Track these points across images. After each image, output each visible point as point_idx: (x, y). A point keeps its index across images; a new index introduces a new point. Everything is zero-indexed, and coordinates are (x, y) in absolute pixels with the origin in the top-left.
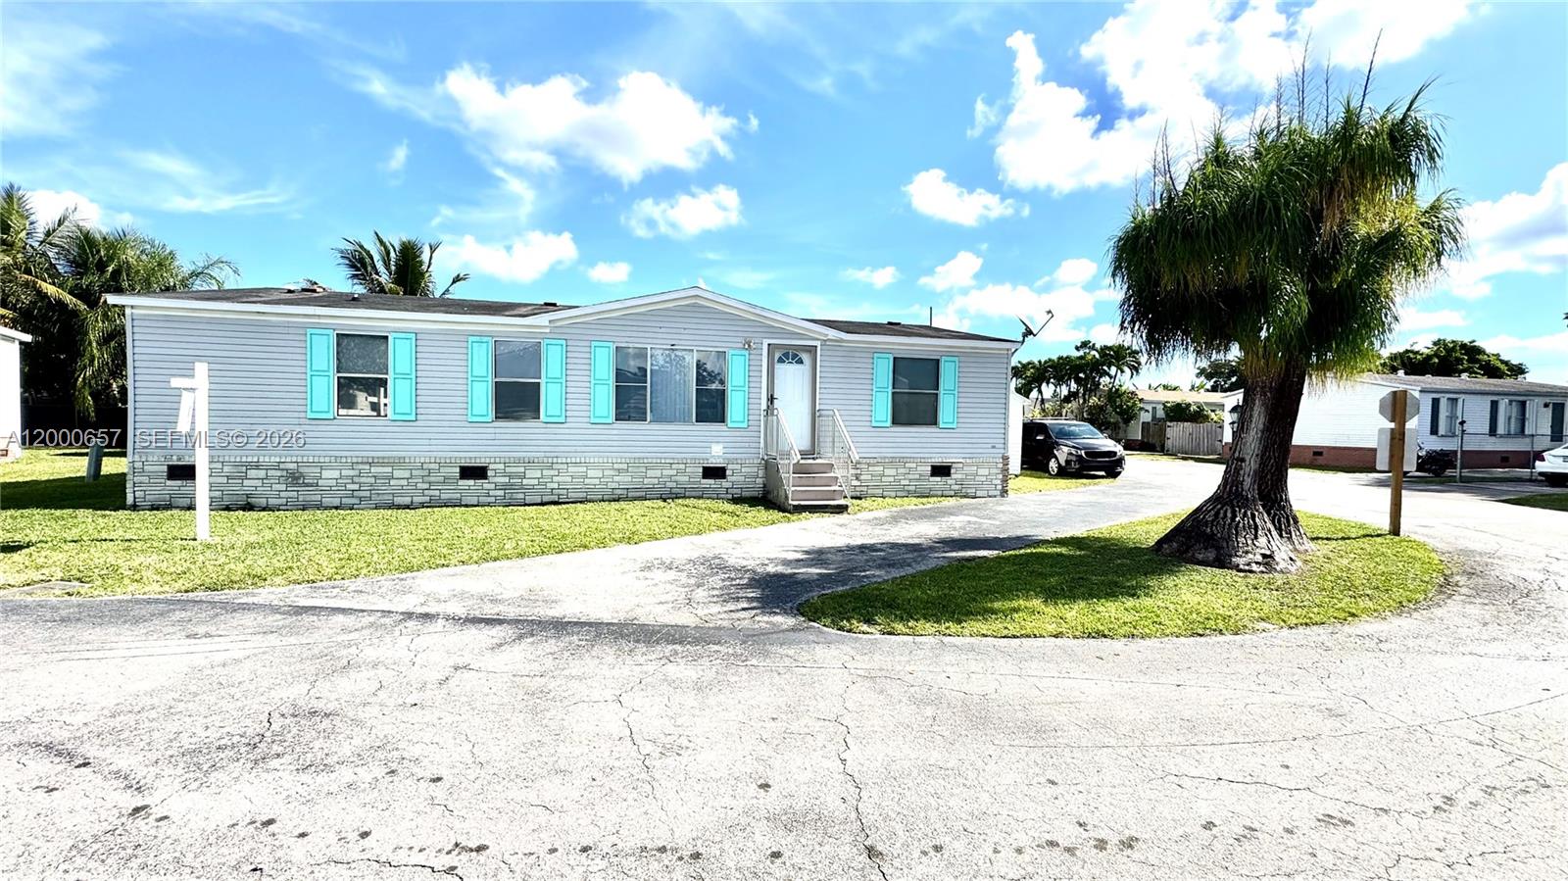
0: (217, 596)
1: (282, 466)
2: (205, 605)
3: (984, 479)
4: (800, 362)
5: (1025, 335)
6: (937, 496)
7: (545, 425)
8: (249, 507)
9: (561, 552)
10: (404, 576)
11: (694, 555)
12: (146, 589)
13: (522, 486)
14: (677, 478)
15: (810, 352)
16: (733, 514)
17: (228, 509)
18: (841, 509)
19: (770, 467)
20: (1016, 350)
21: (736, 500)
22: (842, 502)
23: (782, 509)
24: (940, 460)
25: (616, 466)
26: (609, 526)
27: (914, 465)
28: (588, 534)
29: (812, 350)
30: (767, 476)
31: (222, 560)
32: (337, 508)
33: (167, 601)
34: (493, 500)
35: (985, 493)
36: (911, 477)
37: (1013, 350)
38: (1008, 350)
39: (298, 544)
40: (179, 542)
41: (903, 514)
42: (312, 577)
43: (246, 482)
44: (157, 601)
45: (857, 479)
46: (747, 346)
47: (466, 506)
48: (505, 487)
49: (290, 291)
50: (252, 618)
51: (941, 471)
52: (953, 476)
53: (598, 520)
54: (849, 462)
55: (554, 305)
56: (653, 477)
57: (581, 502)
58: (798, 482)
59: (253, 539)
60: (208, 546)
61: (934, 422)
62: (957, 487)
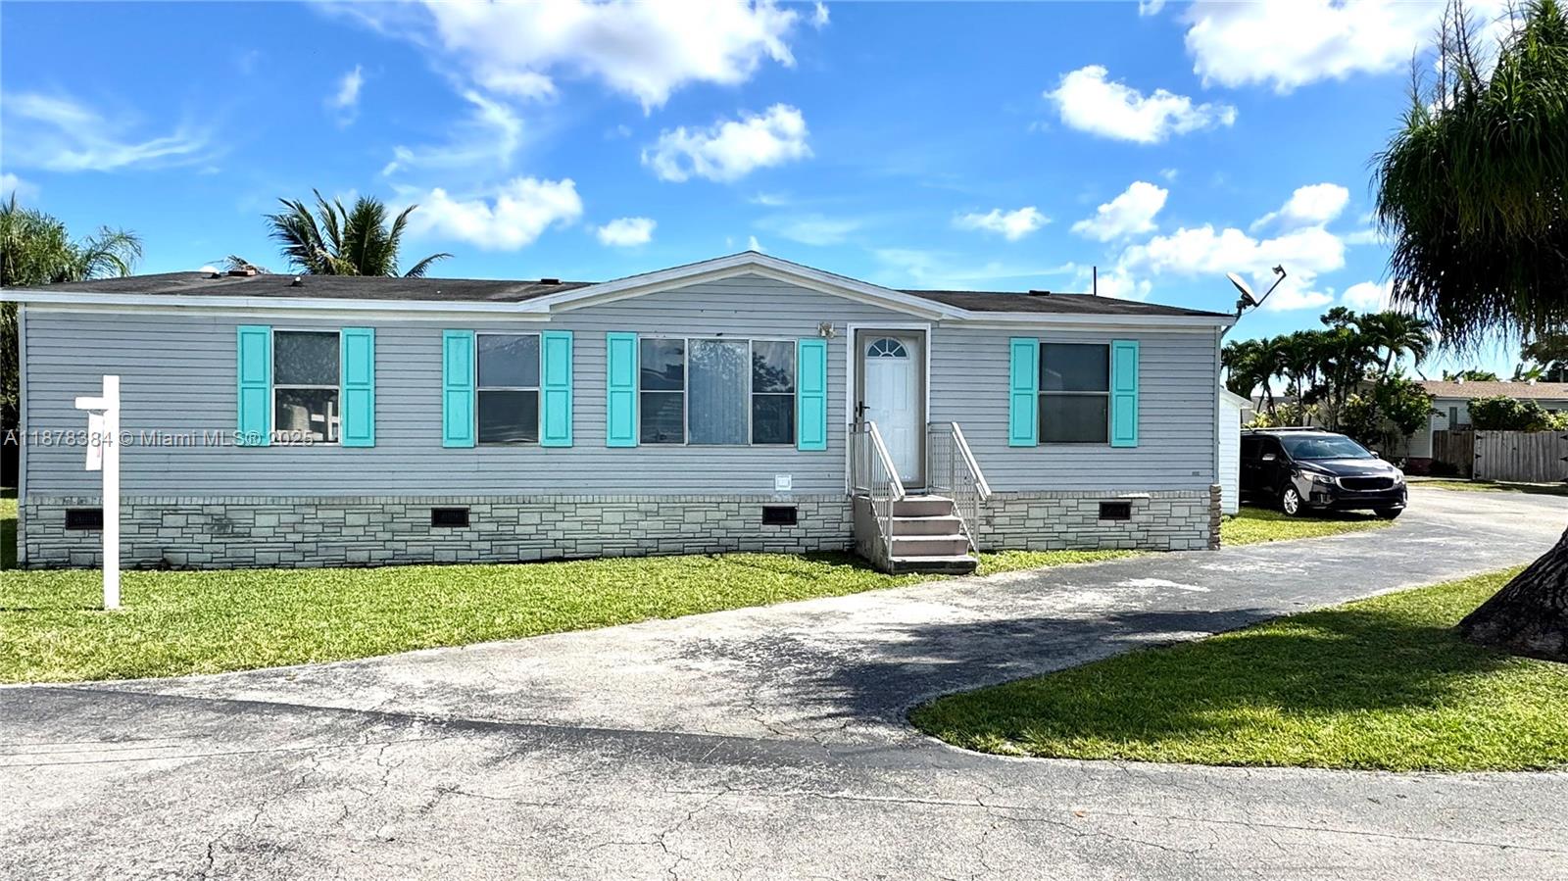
0: (137, 686)
1: (206, 510)
2: (120, 698)
3: (1182, 522)
4: (902, 353)
5: (1241, 305)
6: (1109, 548)
7: (543, 451)
8: (165, 565)
9: (570, 629)
10: (365, 661)
11: (756, 635)
12: (49, 675)
13: (515, 536)
14: (728, 524)
15: (916, 338)
16: (808, 575)
17: (139, 567)
18: (966, 569)
19: (859, 507)
20: (1228, 328)
21: (812, 555)
22: (967, 558)
23: (879, 569)
24: (1114, 494)
25: (642, 507)
26: (635, 592)
27: (1074, 503)
28: (606, 604)
29: (918, 336)
30: (854, 519)
31: (137, 637)
32: (274, 566)
33: (76, 692)
34: (476, 554)
35: (1183, 544)
36: (1069, 520)
37: (1223, 328)
38: (1215, 328)
39: (228, 616)
40: (83, 612)
41: (1059, 576)
42: (249, 662)
43: (162, 532)
44: (62, 691)
45: (988, 523)
46: (824, 334)
47: (441, 563)
48: (492, 537)
49: (215, 276)
50: (179, 717)
51: (1115, 510)
52: (1134, 518)
53: (619, 584)
54: (977, 498)
55: (555, 282)
56: (692, 523)
57: (594, 558)
58: (902, 527)
59: (172, 608)
60: (119, 618)
61: (1104, 439)
62: (1140, 535)
